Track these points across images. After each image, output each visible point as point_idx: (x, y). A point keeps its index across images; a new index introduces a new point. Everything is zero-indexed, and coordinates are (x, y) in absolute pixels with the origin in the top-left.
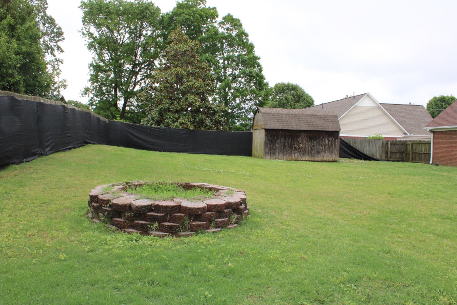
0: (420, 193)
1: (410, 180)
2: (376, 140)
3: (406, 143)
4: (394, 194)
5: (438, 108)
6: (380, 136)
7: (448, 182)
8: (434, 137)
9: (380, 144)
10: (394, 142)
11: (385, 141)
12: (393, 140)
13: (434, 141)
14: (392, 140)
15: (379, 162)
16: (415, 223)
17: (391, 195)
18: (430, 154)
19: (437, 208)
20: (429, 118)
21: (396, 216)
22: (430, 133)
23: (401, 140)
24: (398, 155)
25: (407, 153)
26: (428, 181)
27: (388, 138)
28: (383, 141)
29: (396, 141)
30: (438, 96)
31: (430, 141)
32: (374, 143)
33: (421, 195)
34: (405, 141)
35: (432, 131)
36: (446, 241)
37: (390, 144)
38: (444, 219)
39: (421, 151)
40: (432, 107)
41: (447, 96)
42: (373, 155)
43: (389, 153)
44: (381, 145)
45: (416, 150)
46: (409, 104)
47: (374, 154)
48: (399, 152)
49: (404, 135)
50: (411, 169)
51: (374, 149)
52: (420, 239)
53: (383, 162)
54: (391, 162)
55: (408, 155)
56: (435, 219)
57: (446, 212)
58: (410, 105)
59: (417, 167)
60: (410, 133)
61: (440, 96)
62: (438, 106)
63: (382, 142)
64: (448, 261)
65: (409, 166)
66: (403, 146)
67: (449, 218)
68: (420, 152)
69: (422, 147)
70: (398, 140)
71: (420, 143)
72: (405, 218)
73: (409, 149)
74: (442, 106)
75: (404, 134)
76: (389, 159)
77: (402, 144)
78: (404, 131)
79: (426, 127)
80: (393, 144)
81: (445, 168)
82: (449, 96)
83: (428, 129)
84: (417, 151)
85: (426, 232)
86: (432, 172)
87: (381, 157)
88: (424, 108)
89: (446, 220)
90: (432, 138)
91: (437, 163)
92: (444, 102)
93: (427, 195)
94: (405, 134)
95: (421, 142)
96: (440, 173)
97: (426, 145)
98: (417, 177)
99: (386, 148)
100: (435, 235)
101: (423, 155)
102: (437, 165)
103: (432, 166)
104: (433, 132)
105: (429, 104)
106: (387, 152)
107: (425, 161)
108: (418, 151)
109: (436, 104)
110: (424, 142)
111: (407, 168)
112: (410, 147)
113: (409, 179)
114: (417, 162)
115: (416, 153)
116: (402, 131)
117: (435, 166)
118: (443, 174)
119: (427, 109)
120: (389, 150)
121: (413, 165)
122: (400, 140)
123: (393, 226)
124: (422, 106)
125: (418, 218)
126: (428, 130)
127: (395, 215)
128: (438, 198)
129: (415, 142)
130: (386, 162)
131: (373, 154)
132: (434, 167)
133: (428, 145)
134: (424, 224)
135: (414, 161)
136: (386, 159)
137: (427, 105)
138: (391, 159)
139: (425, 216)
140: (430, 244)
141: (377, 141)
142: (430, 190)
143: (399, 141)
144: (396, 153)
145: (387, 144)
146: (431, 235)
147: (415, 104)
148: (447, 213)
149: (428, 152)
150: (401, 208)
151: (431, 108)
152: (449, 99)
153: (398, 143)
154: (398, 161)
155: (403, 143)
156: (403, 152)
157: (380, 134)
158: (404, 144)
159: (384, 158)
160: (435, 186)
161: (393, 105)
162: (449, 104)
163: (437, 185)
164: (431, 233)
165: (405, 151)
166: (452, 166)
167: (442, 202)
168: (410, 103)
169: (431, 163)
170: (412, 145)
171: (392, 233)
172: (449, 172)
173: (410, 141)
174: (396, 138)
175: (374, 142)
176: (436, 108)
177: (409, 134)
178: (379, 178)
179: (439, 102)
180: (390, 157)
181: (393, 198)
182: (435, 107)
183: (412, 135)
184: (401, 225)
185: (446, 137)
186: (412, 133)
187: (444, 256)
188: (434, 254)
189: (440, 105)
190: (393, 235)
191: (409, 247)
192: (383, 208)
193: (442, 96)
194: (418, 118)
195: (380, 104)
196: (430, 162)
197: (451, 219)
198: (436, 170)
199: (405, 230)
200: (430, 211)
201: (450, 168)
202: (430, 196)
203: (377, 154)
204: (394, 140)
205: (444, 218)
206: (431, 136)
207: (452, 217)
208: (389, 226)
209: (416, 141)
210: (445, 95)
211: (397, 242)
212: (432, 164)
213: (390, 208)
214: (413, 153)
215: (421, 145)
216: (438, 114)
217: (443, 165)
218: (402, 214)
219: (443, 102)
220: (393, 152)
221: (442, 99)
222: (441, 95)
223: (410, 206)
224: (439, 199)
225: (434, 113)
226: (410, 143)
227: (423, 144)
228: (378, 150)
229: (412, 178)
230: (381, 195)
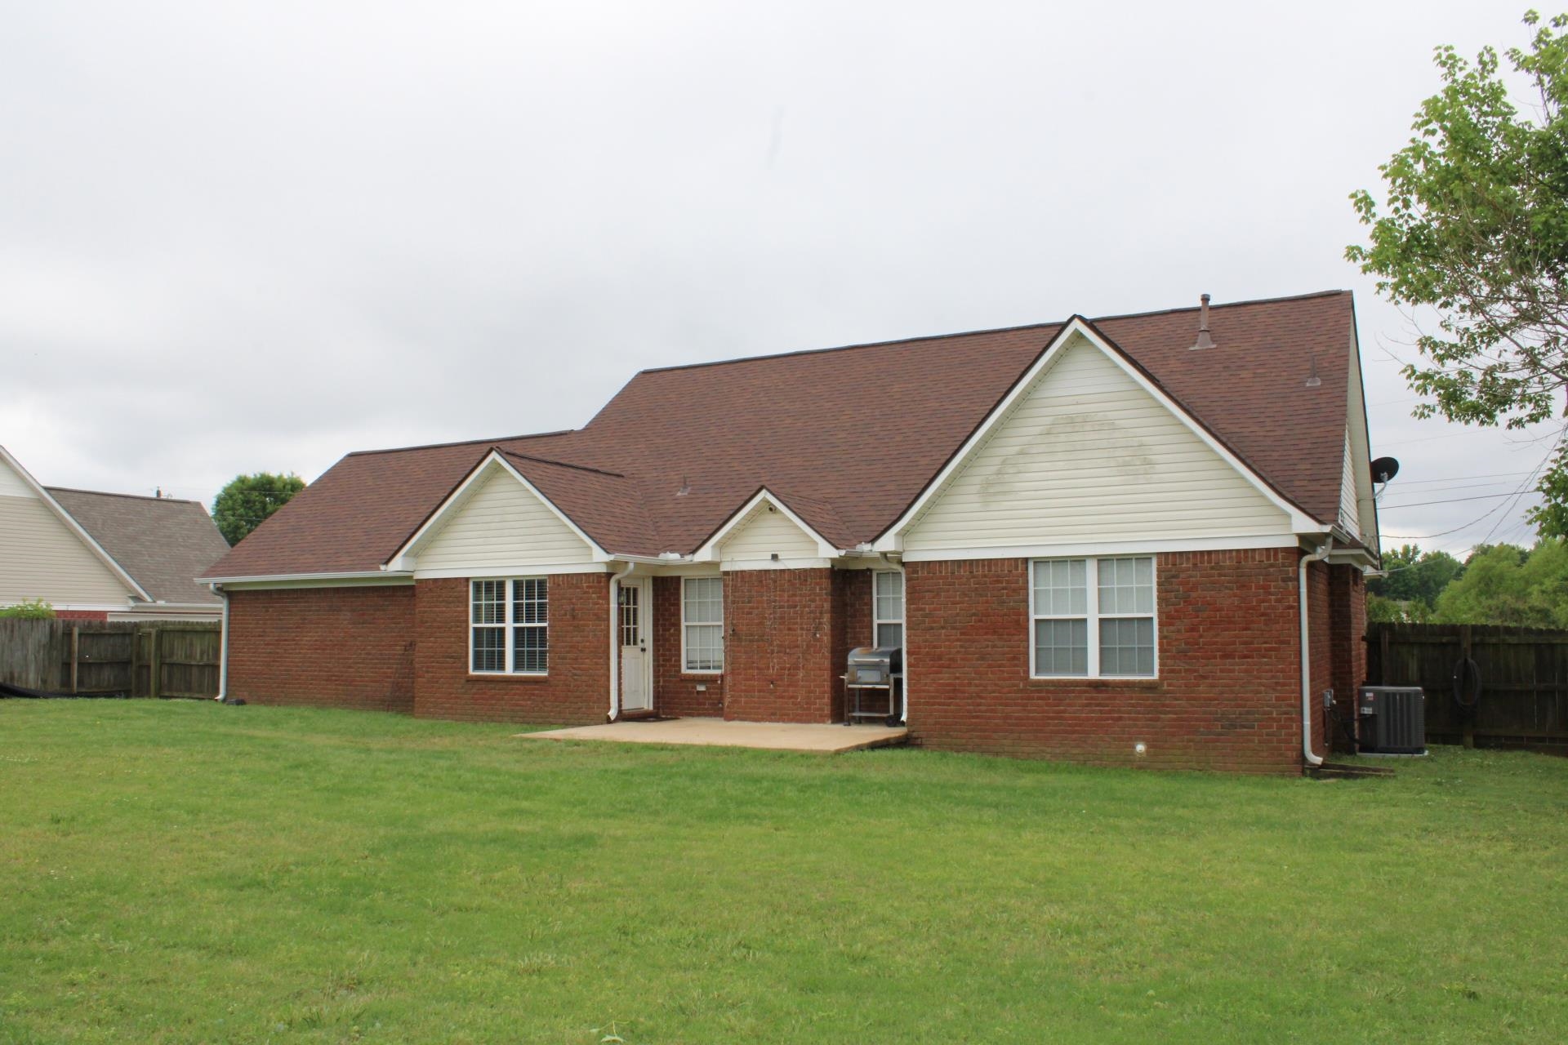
0: (170, 806)
1: (141, 761)
2: (26, 620)
3: (138, 631)
4: (73, 819)
5: (252, 514)
6: (43, 605)
7: (269, 758)
8: (230, 610)
9: (40, 634)
10: (94, 628)
11: (61, 625)
12: (89, 623)
13: (229, 623)
14: (87, 620)
15: (35, 701)
16: (140, 918)
17: (63, 826)
18: (218, 667)
19: (222, 854)
20: (219, 547)
21: (70, 904)
22: (219, 598)
23: (121, 620)
24: (107, 675)
25: (141, 667)
26: (204, 763)
27: (73, 613)
28: (51, 626)
29: (103, 625)
30: (251, 476)
31: (219, 623)
32: (16, 633)
33: (172, 812)
34: (136, 625)
35: (225, 591)
36: (239, 965)
37: (80, 635)
38: (241, 888)
39: (191, 656)
40: (233, 509)
41: (280, 477)
42: (12, 678)
43: (76, 666)
44: (45, 640)
45: (172, 655)
46: (154, 495)
47: (16, 675)
48: (111, 664)
49: (132, 604)
50: (153, 722)
51: (18, 654)
52: (151, 976)
53: (50, 701)
54: (81, 701)
55: (145, 671)
56: (213, 894)
57: (249, 862)
58: (158, 499)
59: (175, 713)
60: (156, 596)
61: (258, 476)
62: (250, 508)
63: (47, 627)
64: (234, 1035)
65: (146, 711)
66: (127, 641)
67: (259, 884)
68: (186, 662)
69: (191, 644)
70: (109, 619)
71: (187, 631)
72: (105, 906)
73: (149, 654)
74: (264, 508)
75: (132, 598)
76: (75, 688)
77: (124, 635)
78: (132, 587)
79: (205, 575)
80: (93, 635)
81: (264, 711)
82: (285, 477)
83: (212, 582)
84: (175, 659)
85: (175, 945)
86: (222, 729)
87: (44, 682)
88: (202, 512)
89: (247, 893)
90: (225, 613)
91: (241, 698)
92: (270, 495)
93: (194, 812)
94: (137, 598)
95: (188, 628)
96: (244, 732)
97: (207, 636)
98: (167, 750)
99: (66, 649)
100: (203, 952)
101: (195, 671)
102: (241, 702)
103: (225, 706)
104: (229, 593)
105: (224, 499)
106: (67, 666)
107: (202, 692)
108: (179, 657)
109: (247, 503)
110: (199, 628)
111: (139, 718)
112: (150, 646)
113: (136, 759)
114: (175, 694)
115: (172, 665)
116: (129, 588)
117: (235, 707)
118: (257, 733)
119: (215, 517)
120: (76, 655)
121: (160, 708)
122: (115, 620)
123: (56, 945)
124: (198, 505)
125: (151, 900)
126: (211, 586)
127: (67, 900)
128: (228, 818)
129: (170, 627)
130: (65, 700)
131: (12, 674)
132: (232, 711)
133: (213, 636)
134: (169, 916)
135: (167, 694)
136: (64, 690)
137: (218, 503)
138: (84, 690)
139: (178, 887)
140: (182, 987)
141: (27, 625)
142: (205, 792)
143: (114, 625)
144: (100, 665)
145: (68, 634)
146: (191, 957)
147: (174, 498)
148: (253, 866)
149: (212, 662)
150: (93, 870)
151: (230, 512)
152: (284, 487)
153: (107, 631)
154: (109, 695)
155: (126, 633)
156: (128, 663)
157: (40, 601)
158: (130, 634)
159: (55, 682)
160: (221, 778)
161: (94, 496)
162: (284, 501)
163: (230, 772)
164: (190, 946)
165: (134, 659)
166: (287, 704)
167: (239, 831)
168: (158, 493)
169: (220, 697)
170: (157, 636)
171: (47, 972)
172: (275, 724)
173: (153, 624)
174: (103, 614)
175: (17, 628)
176: (247, 514)
177: (149, 600)
178: (22, 765)
179: (254, 495)
180: (80, 682)
181: (66, 834)
182: (242, 511)
183: (161, 603)
184: (84, 937)
185: (267, 611)
186: (160, 597)
187: (221, 1020)
188: (190, 1021)
189: (258, 505)
190: (47, 978)
191: (102, 1016)
192: (23, 879)
193: (263, 476)
194: (183, 546)
195: (47, 489)
196: (217, 692)
197: (261, 884)
198: (235, 722)
199: (97, 952)
200: (196, 869)
201: (279, 711)
202: (203, 816)
203: (27, 674)
204: (96, 621)
205: (241, 885)
206: (222, 605)
207: (266, 878)
208: (35, 946)
209: (174, 623)
210: (274, 474)
211: (59, 1003)
212: (224, 700)
213: (49, 877)
214: (162, 664)
215: (188, 637)
216: (249, 531)
217: (261, 701)
218: (94, 893)
219: (266, 496)
220: (90, 664)
221: (263, 485)
222: (262, 471)
223: (127, 858)
224: (230, 821)
225: (237, 528)
226: (153, 631)
227: (196, 632)
228: (31, 657)
229: (150, 755)
230: (22, 831)
